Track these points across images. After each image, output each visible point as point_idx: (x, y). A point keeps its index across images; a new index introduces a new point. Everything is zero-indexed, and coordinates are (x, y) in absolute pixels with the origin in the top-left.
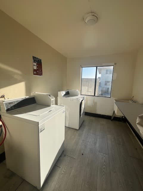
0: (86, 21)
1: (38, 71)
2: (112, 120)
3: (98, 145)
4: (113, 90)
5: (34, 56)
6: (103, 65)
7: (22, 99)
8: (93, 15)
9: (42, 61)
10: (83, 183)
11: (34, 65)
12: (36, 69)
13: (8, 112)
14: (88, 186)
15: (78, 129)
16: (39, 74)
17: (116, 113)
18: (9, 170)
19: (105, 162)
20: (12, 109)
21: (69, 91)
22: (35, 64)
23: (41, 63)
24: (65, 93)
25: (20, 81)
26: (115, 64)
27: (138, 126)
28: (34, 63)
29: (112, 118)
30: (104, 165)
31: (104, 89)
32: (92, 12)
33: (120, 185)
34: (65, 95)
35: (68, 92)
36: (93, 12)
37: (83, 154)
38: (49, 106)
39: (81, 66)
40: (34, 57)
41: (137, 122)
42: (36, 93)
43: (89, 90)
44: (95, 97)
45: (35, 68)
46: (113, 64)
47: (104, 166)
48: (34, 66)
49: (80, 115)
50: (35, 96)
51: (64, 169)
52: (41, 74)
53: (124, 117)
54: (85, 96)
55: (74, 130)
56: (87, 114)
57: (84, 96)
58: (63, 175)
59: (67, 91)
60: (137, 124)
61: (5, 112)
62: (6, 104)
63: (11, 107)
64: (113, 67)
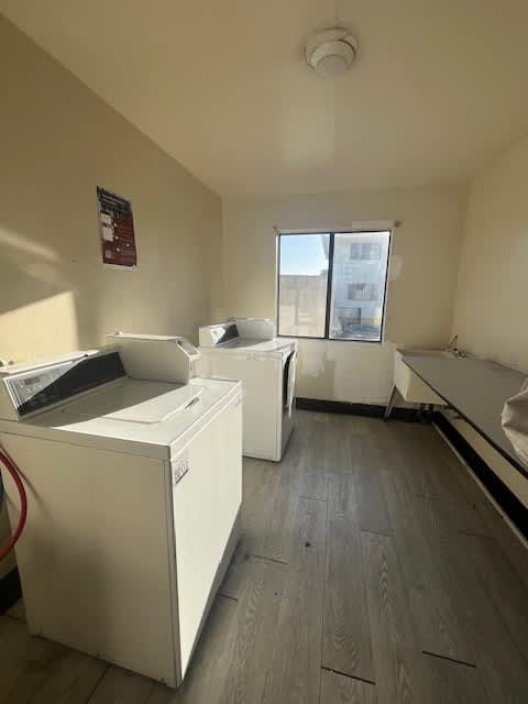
0: (314, 61)
1: (121, 250)
2: (386, 420)
3: (352, 507)
4: (388, 318)
5: (101, 187)
6: (355, 226)
7: (74, 361)
8: (341, 40)
9: (134, 209)
10: (326, 641)
11: (105, 225)
12: (112, 240)
13: (24, 416)
14: (341, 647)
15: (278, 459)
16: (123, 260)
17: (405, 396)
18: (39, 637)
19: (384, 558)
20: (40, 405)
21: (237, 323)
22: (108, 219)
23: (129, 216)
24: (224, 332)
25: (54, 291)
26: (397, 224)
27: (509, 433)
28: (103, 215)
29: (388, 413)
30: (385, 571)
31: (347, 314)
32: (337, 28)
33: (441, 626)
34: (223, 339)
35: (234, 326)
36: (343, 29)
37: (308, 545)
38: (180, 383)
39: (275, 228)
40: (101, 192)
41: (503, 422)
42: (122, 335)
43: (301, 320)
44: (328, 342)
45: (109, 235)
46: (390, 224)
47: (384, 574)
48: (105, 228)
49: (285, 410)
50: (120, 347)
51: (250, 603)
52: (130, 261)
53: (427, 408)
54: (296, 340)
55: (264, 465)
56: (301, 404)
57: (292, 340)
58: (251, 624)
59: (231, 324)
60: (505, 426)
61: (16, 417)
62: (15, 384)
63: (37, 397)
64: (388, 233)
